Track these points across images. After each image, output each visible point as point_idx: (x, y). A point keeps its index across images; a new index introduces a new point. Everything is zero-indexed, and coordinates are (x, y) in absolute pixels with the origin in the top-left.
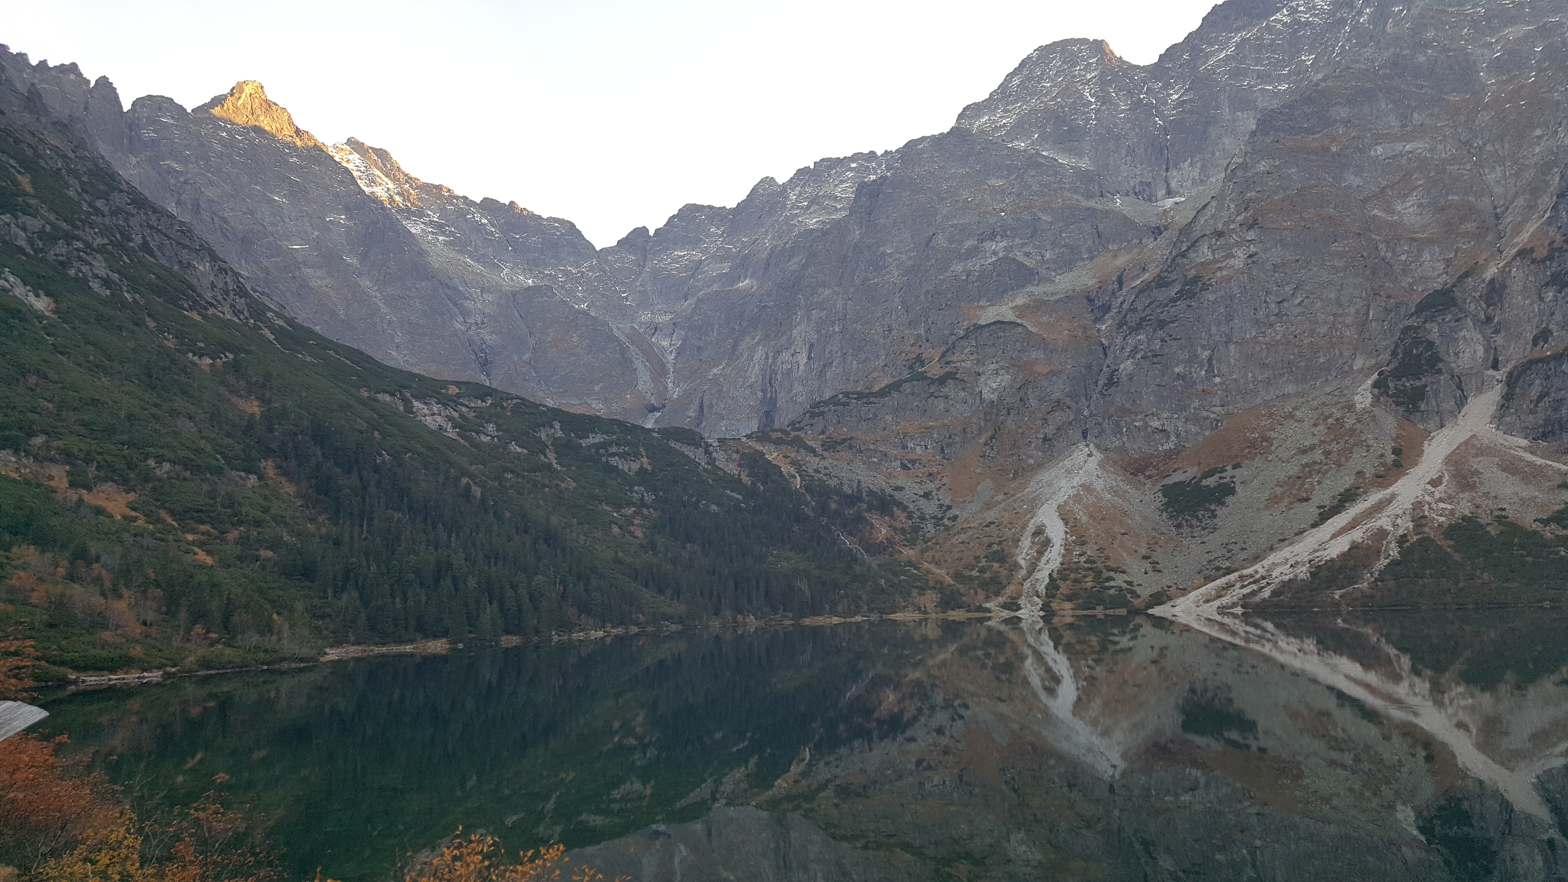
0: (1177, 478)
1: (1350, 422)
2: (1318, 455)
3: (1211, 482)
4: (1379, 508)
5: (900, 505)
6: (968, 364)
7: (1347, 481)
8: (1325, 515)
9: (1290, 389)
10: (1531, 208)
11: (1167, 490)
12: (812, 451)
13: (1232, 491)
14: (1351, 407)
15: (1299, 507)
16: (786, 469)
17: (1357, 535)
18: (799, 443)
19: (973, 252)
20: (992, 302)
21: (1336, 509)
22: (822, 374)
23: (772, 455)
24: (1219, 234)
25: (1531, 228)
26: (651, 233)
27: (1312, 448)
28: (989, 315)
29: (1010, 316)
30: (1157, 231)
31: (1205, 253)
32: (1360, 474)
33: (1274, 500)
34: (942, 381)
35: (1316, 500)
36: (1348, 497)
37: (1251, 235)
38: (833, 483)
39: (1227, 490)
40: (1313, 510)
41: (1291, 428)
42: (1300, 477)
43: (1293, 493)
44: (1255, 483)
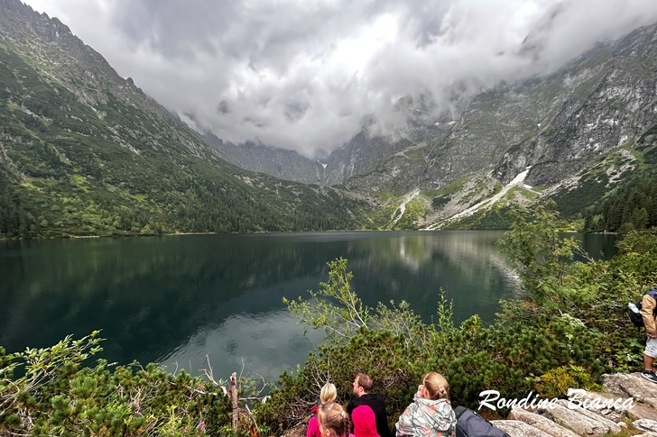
0: (438, 197)
1: (484, 181)
2: (474, 191)
3: (445, 198)
4: (485, 204)
5: (367, 203)
6: (389, 167)
7: (480, 197)
8: (471, 206)
9: (471, 173)
11: (434, 200)
12: (347, 190)
13: (450, 200)
14: (485, 178)
15: (465, 204)
16: (339, 194)
17: (476, 211)
18: (344, 188)
20: (399, 151)
21: (473, 205)
23: (337, 191)
27: (472, 188)
28: (397, 154)
29: (402, 155)
30: (446, 131)
32: (483, 195)
33: (460, 202)
34: (382, 172)
35: (470, 202)
36: (479, 201)
37: (466, 131)
38: (351, 198)
40: (468, 205)
41: (469, 183)
42: (468, 196)
43: (465, 200)
44: (456, 198)
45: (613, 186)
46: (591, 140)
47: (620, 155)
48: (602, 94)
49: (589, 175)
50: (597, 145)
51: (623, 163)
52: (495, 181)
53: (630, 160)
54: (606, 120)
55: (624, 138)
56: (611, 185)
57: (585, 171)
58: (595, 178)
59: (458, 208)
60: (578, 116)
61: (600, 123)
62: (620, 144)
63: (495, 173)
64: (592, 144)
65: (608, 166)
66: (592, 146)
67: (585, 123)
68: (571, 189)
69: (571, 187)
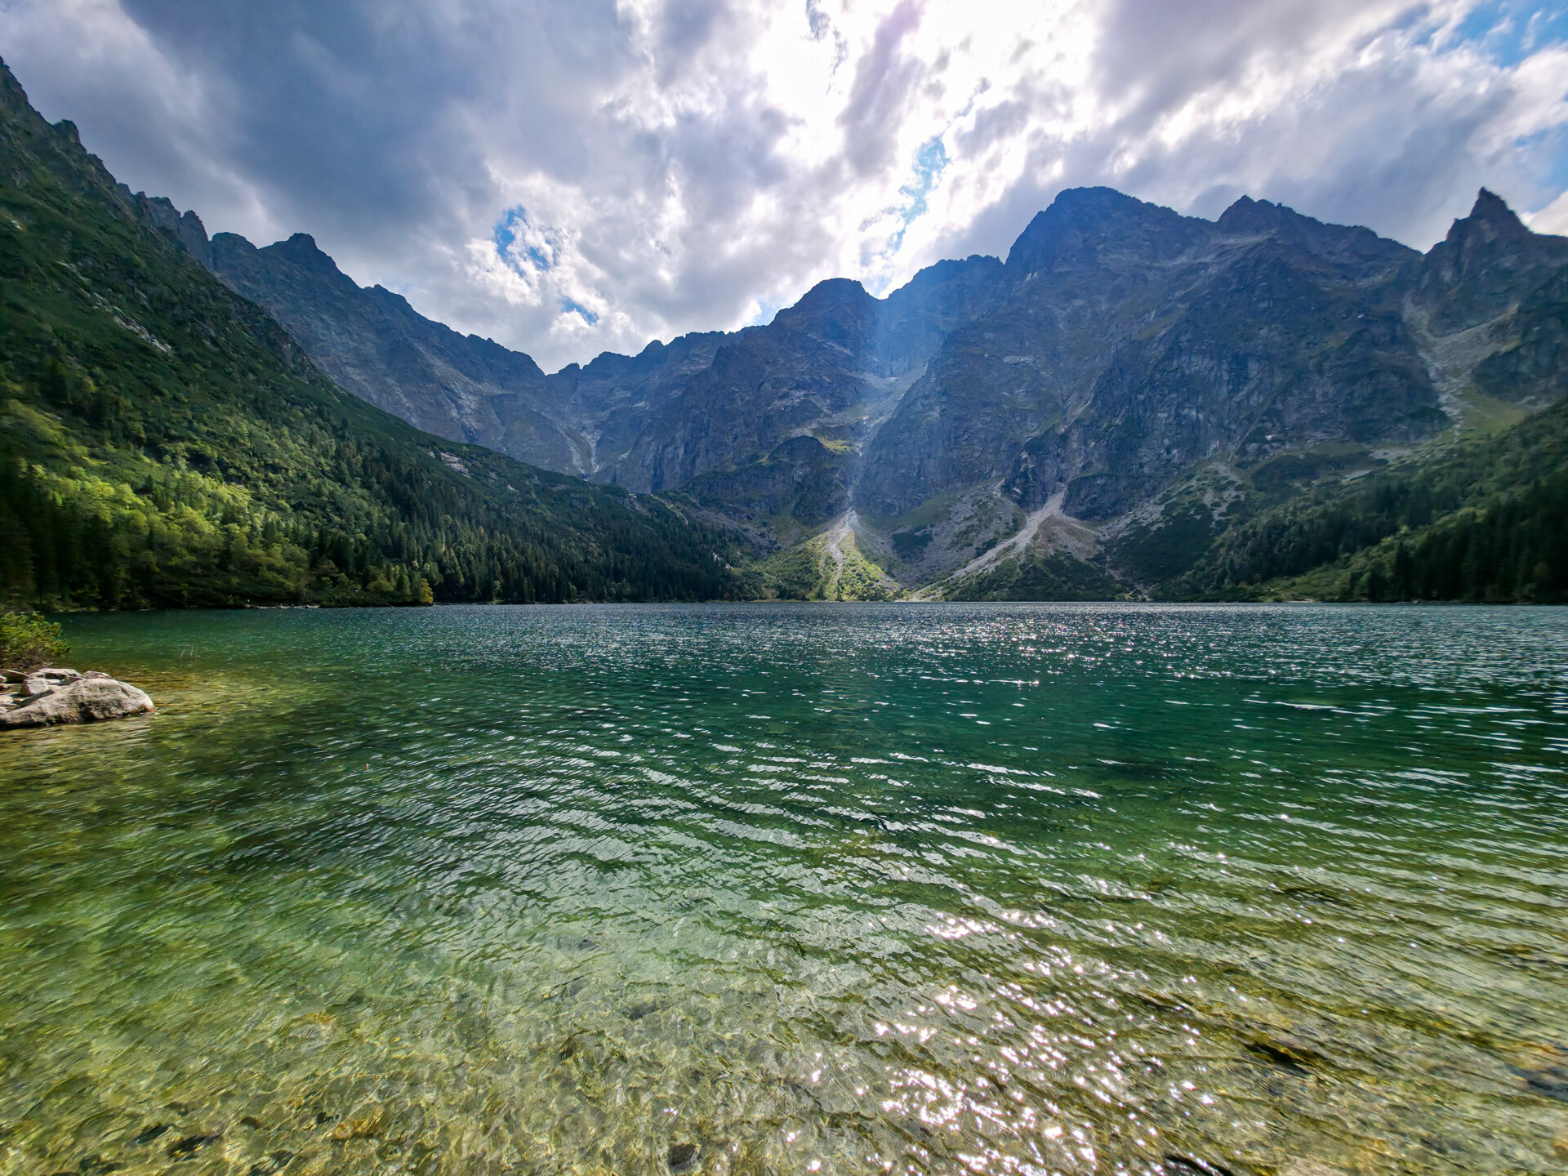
0: (900, 531)
1: (991, 504)
2: (975, 521)
3: (919, 534)
4: (1008, 549)
5: (747, 539)
6: (786, 460)
7: (991, 536)
8: (980, 553)
9: (959, 485)
10: (1081, 398)
11: (895, 537)
12: (694, 505)
13: (931, 539)
14: (990, 497)
15: (966, 549)
16: (679, 514)
17: (999, 563)
18: (686, 501)
19: (784, 396)
20: (798, 425)
21: (985, 551)
22: (693, 462)
23: (669, 505)
24: (927, 397)
25: (1080, 410)
26: (581, 368)
27: (971, 517)
28: (797, 432)
29: (810, 434)
30: (888, 394)
31: (918, 407)
32: (997, 532)
33: (953, 545)
34: (772, 469)
35: (975, 545)
36: (991, 544)
37: (944, 399)
38: (707, 524)
39: (927, 539)
40: (972, 550)
41: (959, 507)
42: (966, 532)
43: (963, 540)
44: (943, 535)
45: (1222, 526)
46: (1167, 442)
47: (1216, 472)
48: (1175, 364)
49: (1176, 504)
50: (1175, 452)
51: (1224, 488)
52: (1011, 505)
53: (1233, 483)
54: (1186, 411)
55: (1215, 445)
56: (1219, 523)
57: (1166, 498)
58: (1188, 509)
59: (953, 555)
60: (1141, 397)
61: (1178, 415)
62: (1210, 453)
63: (1007, 489)
64: (1168, 451)
65: (1203, 490)
67: (1154, 411)
68: (1154, 528)
69: (1152, 524)
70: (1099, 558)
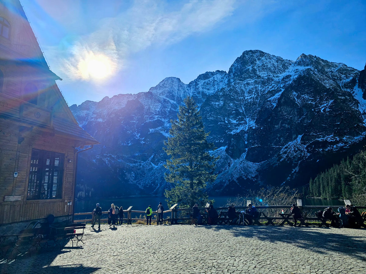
16: (107, 162)
17: (221, 179)
26: (77, 106)
38: (118, 166)
46: (279, 135)
48: (279, 109)
54: (284, 125)
56: (295, 164)
58: (285, 159)
60: (269, 120)
61: (281, 126)
64: (279, 138)
66: (280, 139)
67: (273, 125)
68: (274, 166)
69: (273, 165)
70: (256, 177)
